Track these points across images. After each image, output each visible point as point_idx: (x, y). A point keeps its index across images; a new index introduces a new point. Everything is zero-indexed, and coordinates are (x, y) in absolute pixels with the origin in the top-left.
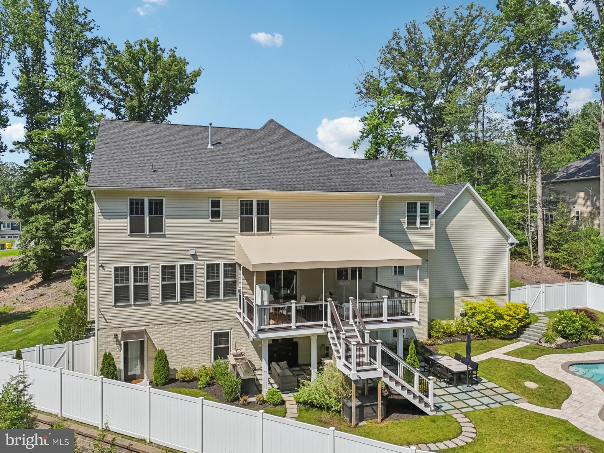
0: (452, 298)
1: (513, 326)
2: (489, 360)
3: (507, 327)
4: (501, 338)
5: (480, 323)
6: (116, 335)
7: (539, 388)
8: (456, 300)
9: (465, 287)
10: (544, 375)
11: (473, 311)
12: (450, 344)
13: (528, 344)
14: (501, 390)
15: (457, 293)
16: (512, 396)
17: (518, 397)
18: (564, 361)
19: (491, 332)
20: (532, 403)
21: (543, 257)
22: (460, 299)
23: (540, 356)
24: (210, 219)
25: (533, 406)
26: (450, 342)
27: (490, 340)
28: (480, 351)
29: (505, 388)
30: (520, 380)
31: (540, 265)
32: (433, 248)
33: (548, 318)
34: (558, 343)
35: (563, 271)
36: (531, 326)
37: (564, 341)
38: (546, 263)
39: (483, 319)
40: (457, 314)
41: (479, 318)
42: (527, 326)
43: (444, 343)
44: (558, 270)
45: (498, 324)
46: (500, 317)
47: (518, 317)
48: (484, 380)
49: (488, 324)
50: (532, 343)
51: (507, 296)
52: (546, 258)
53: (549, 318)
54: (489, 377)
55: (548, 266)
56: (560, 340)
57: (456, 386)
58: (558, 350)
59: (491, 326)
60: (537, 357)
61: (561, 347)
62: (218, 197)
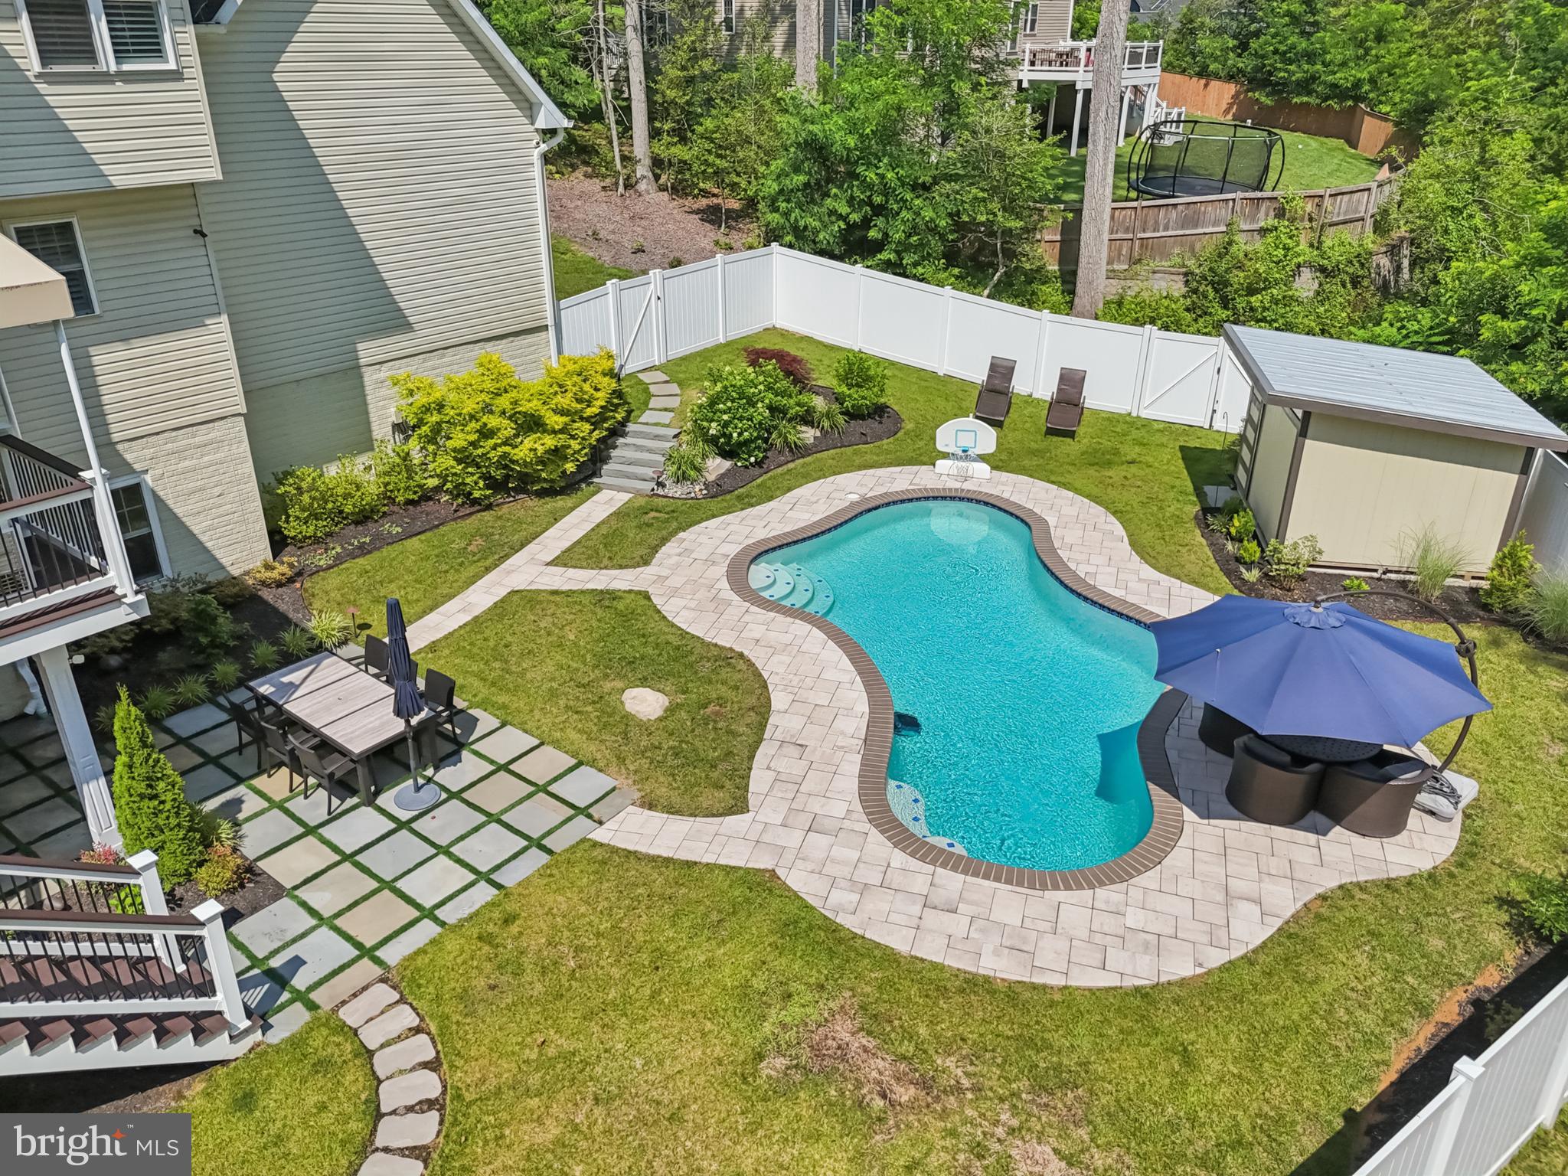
0: (355, 371)
1: (575, 445)
2: (501, 609)
3: (557, 453)
4: (542, 494)
5: (464, 458)
7: (671, 710)
8: (371, 377)
9: (400, 324)
10: (684, 634)
11: (434, 418)
12: (361, 561)
13: (626, 497)
14: (545, 763)
15: (367, 351)
16: (584, 786)
17: (605, 782)
18: (733, 550)
19: (507, 478)
20: (651, 806)
21: (647, 162)
22: (385, 372)
23: (664, 541)
25: (657, 818)
26: (363, 551)
27: (505, 509)
28: (472, 570)
29: (557, 744)
30: (608, 686)
31: (642, 186)
32: (215, 174)
33: (674, 388)
34: (711, 477)
35: (703, 202)
36: (631, 427)
37: (727, 464)
38: (657, 177)
39: (474, 444)
40: (381, 429)
41: (459, 440)
42: (618, 431)
43: (339, 560)
44: (689, 202)
45: (529, 448)
46: (532, 424)
47: (589, 412)
48: (486, 721)
49: (494, 455)
50: (638, 493)
51: (552, 331)
52: (657, 163)
53: (680, 384)
54: (502, 699)
55: (663, 189)
56: (716, 466)
57: (370, 801)
58: (713, 505)
59: (505, 463)
60: (655, 549)
61: (718, 490)
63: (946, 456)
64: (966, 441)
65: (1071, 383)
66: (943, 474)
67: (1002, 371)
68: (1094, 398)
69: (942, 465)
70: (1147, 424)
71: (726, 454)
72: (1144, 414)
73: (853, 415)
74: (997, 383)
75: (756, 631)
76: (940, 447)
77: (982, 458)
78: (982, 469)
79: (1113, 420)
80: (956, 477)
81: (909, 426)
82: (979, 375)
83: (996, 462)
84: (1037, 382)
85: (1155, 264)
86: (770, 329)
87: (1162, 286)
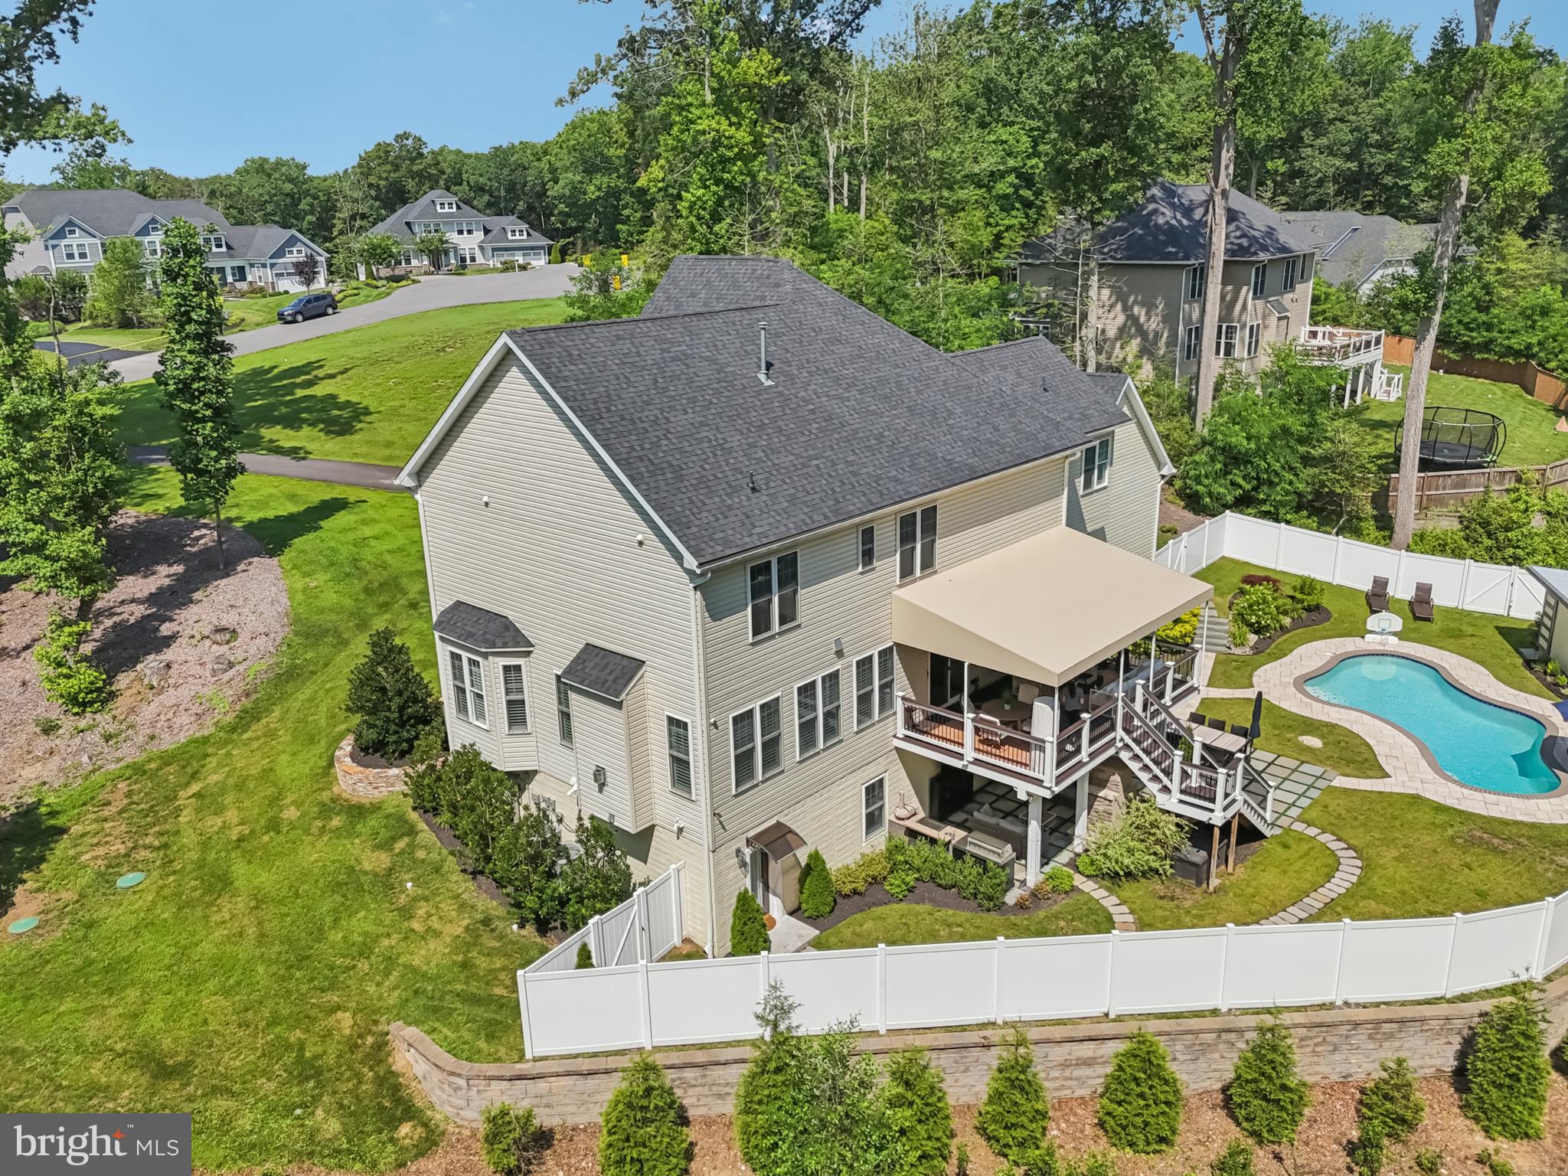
2: (1206, 706)
6: (738, 851)
7: (1326, 744)
10: (1301, 716)
13: (1213, 653)
14: (1288, 762)
16: (1312, 769)
17: (1321, 769)
18: (1289, 678)
20: (1346, 775)
23: (1251, 675)
24: (860, 569)
25: (1355, 780)
29: (1286, 756)
30: (1289, 736)
34: (1253, 643)
37: (1257, 637)
50: (1218, 653)
56: (1252, 638)
58: (1261, 657)
60: (1250, 679)
61: (1257, 650)
62: (871, 521)
63: (1371, 632)
64: (1384, 625)
65: (1424, 592)
66: (1371, 642)
67: (1380, 584)
68: (1439, 599)
69: (1368, 637)
70: (1470, 613)
71: (1256, 632)
72: (1466, 608)
73: (1308, 609)
74: (1378, 591)
75: (1337, 715)
76: (1369, 627)
77: (1395, 634)
78: (1394, 640)
79: (1451, 613)
80: (1380, 644)
81: (1336, 615)
82: (1367, 587)
83: (1400, 635)
84: (1402, 590)
85: (1437, 510)
86: (1223, 558)
87: (1446, 524)
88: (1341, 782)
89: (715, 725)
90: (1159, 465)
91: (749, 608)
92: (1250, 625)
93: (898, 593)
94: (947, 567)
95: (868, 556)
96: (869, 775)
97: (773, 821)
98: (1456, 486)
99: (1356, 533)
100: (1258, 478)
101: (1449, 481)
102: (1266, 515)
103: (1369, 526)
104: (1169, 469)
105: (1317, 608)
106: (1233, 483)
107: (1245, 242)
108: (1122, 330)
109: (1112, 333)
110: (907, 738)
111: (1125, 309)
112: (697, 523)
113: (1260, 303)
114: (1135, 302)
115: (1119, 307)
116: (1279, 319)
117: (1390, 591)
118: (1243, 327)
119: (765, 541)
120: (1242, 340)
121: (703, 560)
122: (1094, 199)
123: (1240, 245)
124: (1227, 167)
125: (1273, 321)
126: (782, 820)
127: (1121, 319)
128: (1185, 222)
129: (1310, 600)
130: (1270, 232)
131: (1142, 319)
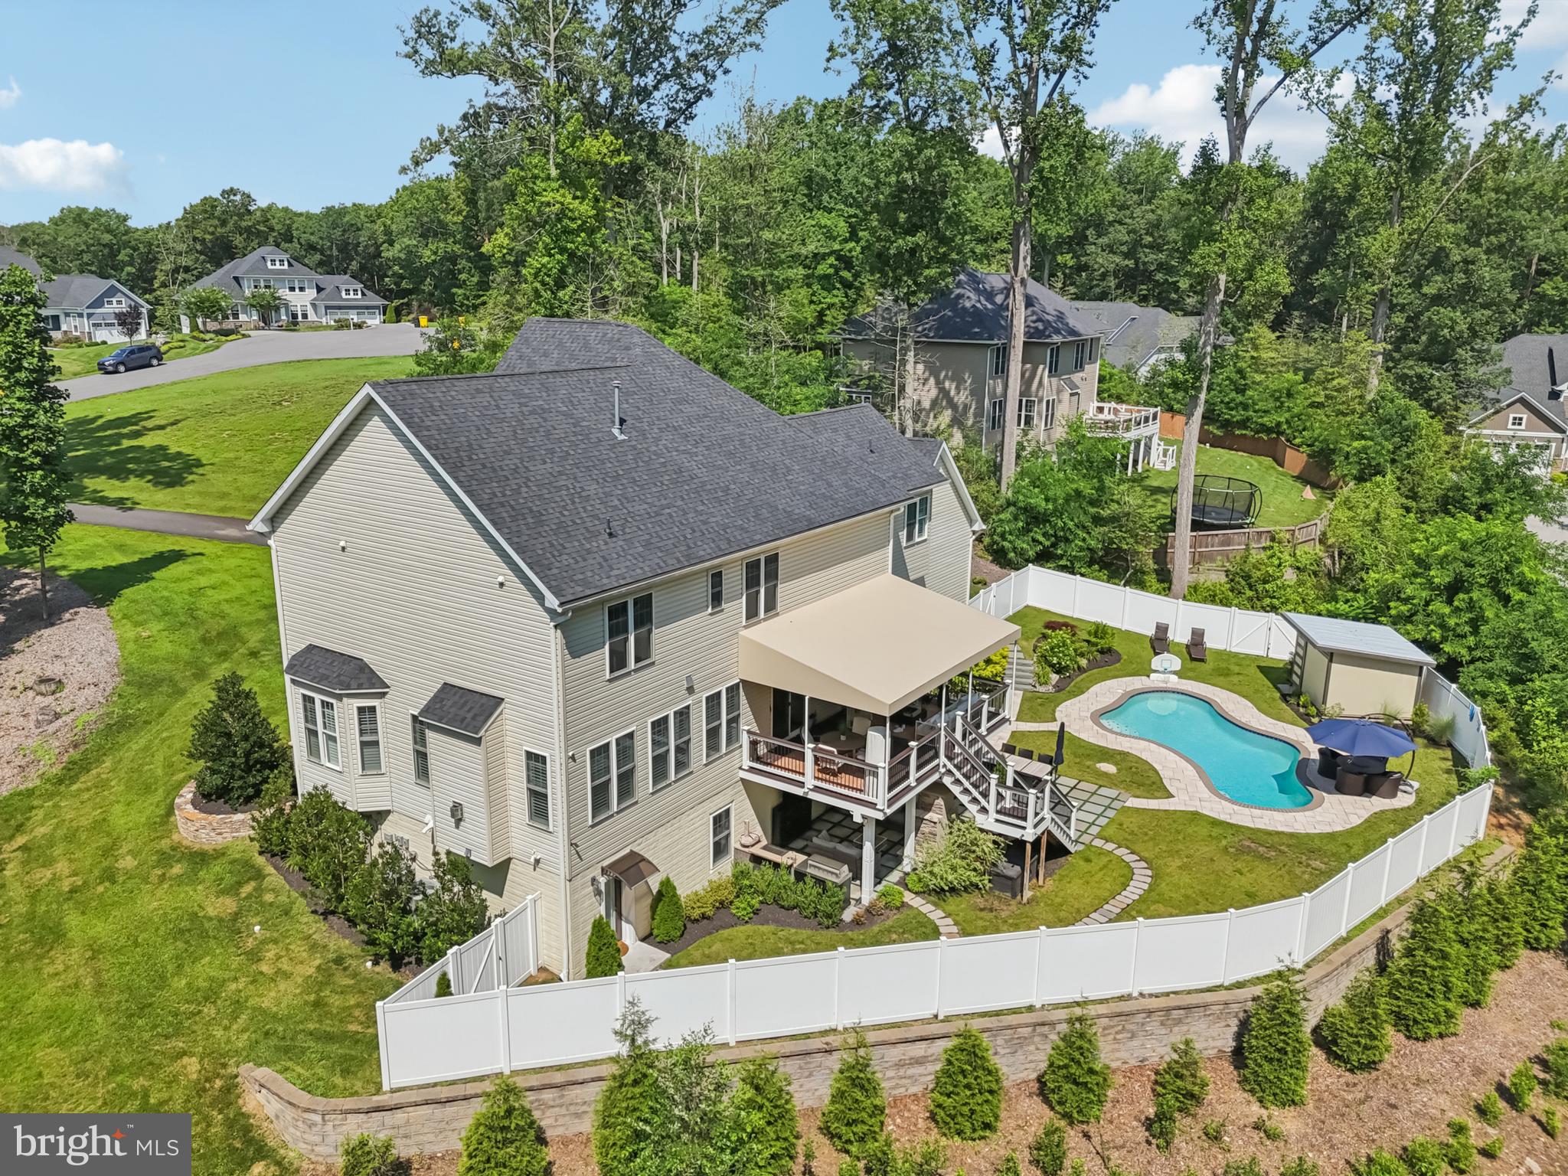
6: (594, 880)
7: (1119, 770)
10: (1098, 746)
13: (1022, 692)
16: (1108, 792)
17: (1115, 791)
18: (1087, 713)
20: (1138, 797)
23: (1053, 710)
24: (710, 610)
25: (1144, 799)
29: (1086, 781)
30: (1088, 763)
34: (1054, 683)
37: (1058, 677)
50: (1025, 691)
56: (1054, 677)
58: (1060, 694)
60: (1053, 713)
61: (1059, 688)
62: (720, 566)
63: (1155, 671)
64: (1166, 665)
65: (1198, 636)
66: (1155, 680)
67: (1162, 629)
68: (1211, 642)
69: (1153, 676)
70: (1236, 655)
71: (1057, 672)
72: (1234, 650)
73: (1102, 652)
74: (1161, 635)
75: (1127, 745)
76: (1153, 667)
77: (1175, 673)
78: (1174, 678)
79: (1221, 654)
80: (1163, 681)
81: (1125, 657)
82: (1150, 631)
83: (1179, 674)
84: (1180, 635)
85: (1207, 565)
86: (1027, 607)
87: (1214, 577)
88: (1133, 802)
89: (573, 758)
90: (971, 522)
91: (607, 647)
92: (1052, 666)
93: (744, 633)
94: (788, 609)
95: (717, 599)
96: (715, 806)
97: (627, 851)
98: (1222, 544)
99: (1141, 585)
100: (1055, 536)
101: (1216, 539)
102: (1063, 568)
103: (1151, 579)
104: (979, 526)
105: (1106, 651)
106: (1034, 540)
107: (1040, 326)
108: (934, 403)
109: (926, 404)
110: (752, 770)
111: (938, 383)
112: (557, 564)
113: (1054, 380)
114: (946, 376)
115: (932, 381)
116: (1072, 395)
117: (1170, 635)
118: (1040, 401)
119: (622, 582)
120: (1040, 414)
121: (564, 600)
122: (910, 282)
123: (1036, 328)
124: (1025, 259)
125: (1066, 396)
126: (636, 849)
127: (934, 393)
128: (989, 306)
129: (1103, 643)
130: (1061, 317)
131: (952, 393)
